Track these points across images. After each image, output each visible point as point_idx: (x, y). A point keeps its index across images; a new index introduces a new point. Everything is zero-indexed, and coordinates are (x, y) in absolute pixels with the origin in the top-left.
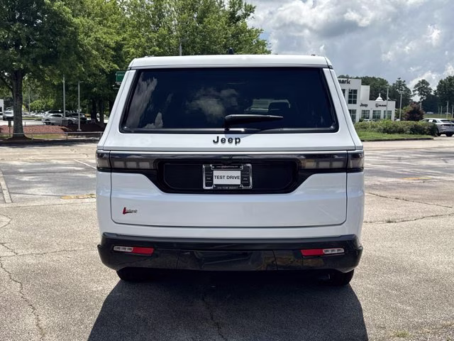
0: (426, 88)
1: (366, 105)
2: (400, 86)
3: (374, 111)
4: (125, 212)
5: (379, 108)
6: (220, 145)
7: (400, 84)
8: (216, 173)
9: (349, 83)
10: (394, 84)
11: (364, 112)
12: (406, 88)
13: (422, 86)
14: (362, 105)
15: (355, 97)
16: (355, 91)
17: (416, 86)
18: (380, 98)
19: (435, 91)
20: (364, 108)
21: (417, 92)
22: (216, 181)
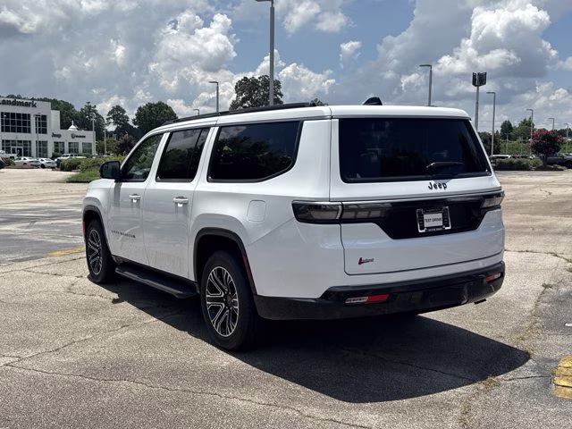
0: (122, 116)
1: (59, 136)
2: (90, 112)
3: (70, 143)
4: (361, 262)
5: (76, 140)
6: (434, 191)
7: (90, 110)
8: (426, 217)
9: (34, 106)
10: (82, 110)
11: (56, 144)
12: (97, 114)
13: (117, 113)
14: (54, 135)
15: (45, 125)
16: (44, 117)
17: (110, 113)
18: (73, 127)
19: (134, 120)
20: (57, 140)
21: (112, 120)
22: (426, 225)
